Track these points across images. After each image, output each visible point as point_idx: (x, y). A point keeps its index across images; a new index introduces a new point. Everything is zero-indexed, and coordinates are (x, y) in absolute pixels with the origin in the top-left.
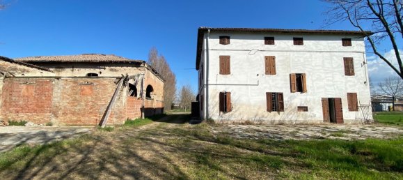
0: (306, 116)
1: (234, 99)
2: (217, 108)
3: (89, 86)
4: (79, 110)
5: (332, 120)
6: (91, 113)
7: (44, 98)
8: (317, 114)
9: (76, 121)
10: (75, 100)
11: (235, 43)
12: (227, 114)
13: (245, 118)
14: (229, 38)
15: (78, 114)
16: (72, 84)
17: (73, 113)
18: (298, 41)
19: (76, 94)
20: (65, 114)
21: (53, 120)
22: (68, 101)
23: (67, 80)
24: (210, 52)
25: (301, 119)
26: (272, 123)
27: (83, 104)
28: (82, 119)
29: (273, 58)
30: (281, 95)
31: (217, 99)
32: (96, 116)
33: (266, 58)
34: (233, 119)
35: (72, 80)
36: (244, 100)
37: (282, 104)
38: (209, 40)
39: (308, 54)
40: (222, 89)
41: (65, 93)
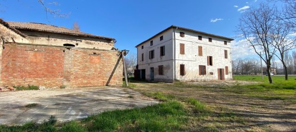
0: (212, 77)
1: (186, 68)
2: (179, 73)
3: (98, 57)
4: (89, 75)
5: (221, 79)
6: (99, 77)
7: (54, 64)
8: (216, 76)
9: (86, 84)
10: (86, 67)
11: (187, 36)
12: (184, 76)
13: (191, 79)
14: (184, 34)
15: (89, 78)
16: (82, 54)
17: (84, 77)
18: (210, 40)
19: (87, 62)
20: (76, 78)
21: (65, 83)
22: (79, 68)
23: (77, 50)
24: (176, 41)
25: (211, 79)
26: (201, 80)
27: (93, 70)
28: (92, 81)
29: (201, 47)
30: (205, 66)
31: (179, 68)
32: (103, 79)
33: (199, 47)
34: (186, 79)
35: (82, 50)
36: (190, 68)
37: (205, 71)
38: (176, 33)
39: (213, 47)
40: (181, 62)
41: (76, 61)
